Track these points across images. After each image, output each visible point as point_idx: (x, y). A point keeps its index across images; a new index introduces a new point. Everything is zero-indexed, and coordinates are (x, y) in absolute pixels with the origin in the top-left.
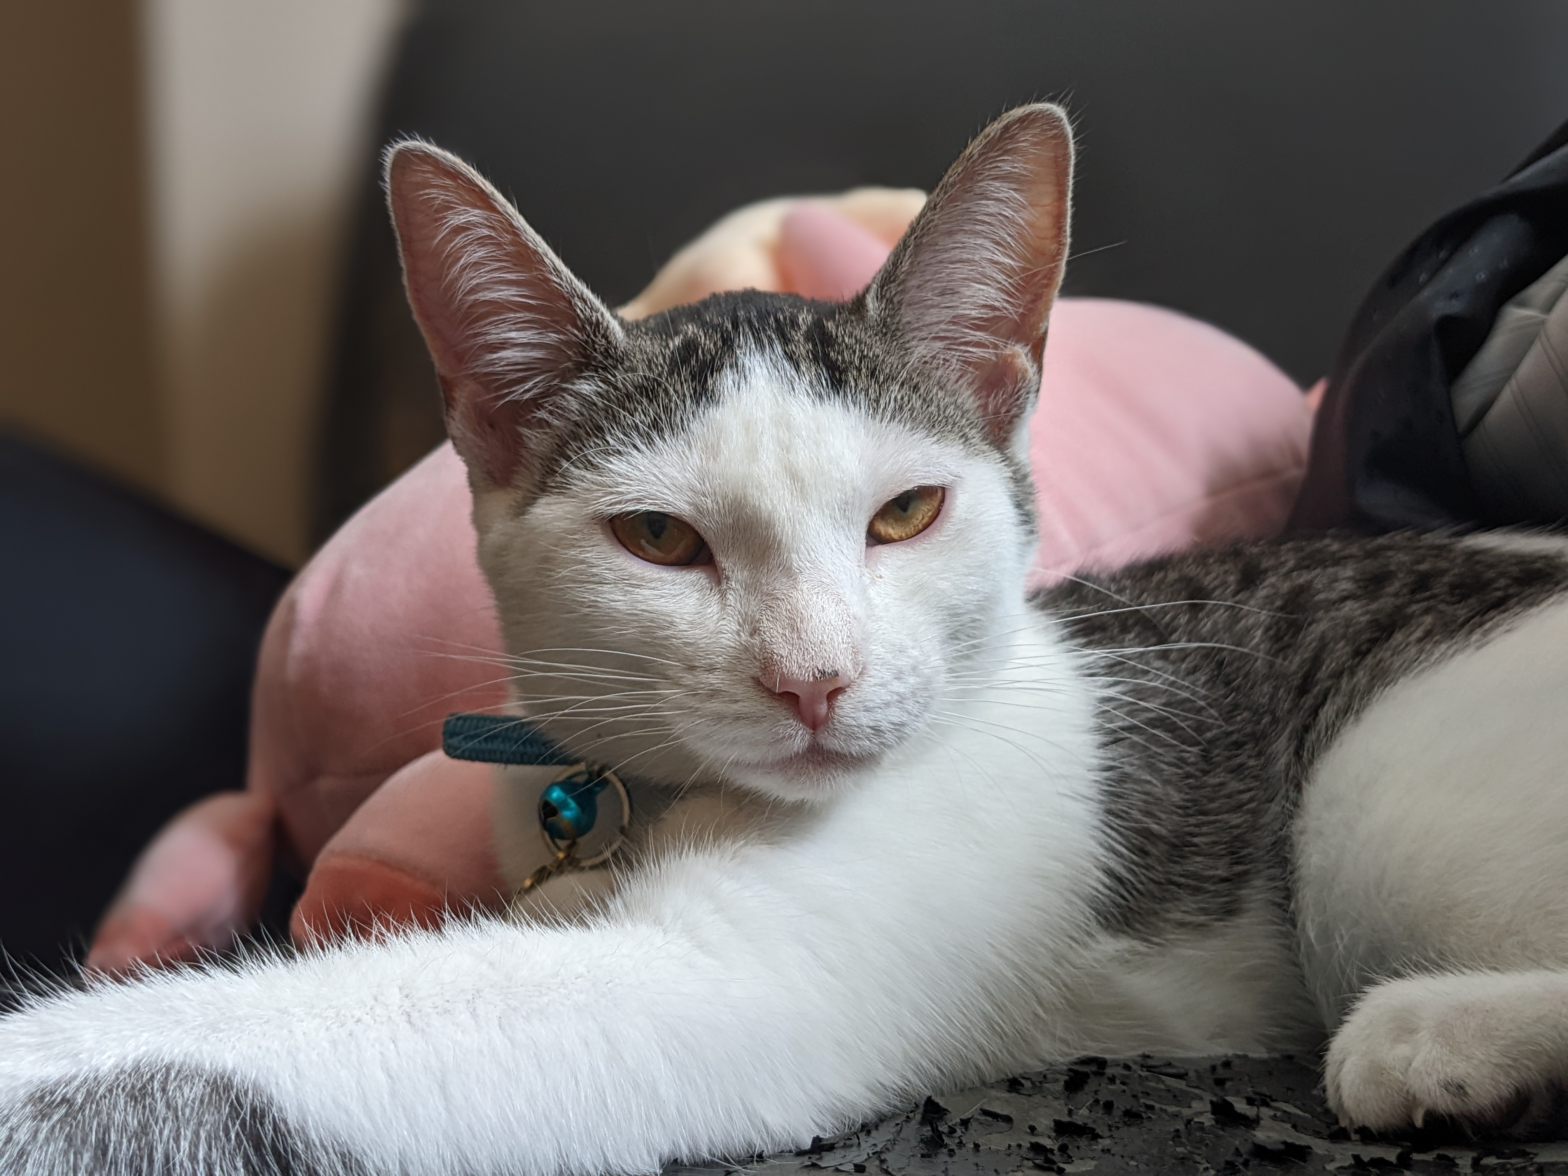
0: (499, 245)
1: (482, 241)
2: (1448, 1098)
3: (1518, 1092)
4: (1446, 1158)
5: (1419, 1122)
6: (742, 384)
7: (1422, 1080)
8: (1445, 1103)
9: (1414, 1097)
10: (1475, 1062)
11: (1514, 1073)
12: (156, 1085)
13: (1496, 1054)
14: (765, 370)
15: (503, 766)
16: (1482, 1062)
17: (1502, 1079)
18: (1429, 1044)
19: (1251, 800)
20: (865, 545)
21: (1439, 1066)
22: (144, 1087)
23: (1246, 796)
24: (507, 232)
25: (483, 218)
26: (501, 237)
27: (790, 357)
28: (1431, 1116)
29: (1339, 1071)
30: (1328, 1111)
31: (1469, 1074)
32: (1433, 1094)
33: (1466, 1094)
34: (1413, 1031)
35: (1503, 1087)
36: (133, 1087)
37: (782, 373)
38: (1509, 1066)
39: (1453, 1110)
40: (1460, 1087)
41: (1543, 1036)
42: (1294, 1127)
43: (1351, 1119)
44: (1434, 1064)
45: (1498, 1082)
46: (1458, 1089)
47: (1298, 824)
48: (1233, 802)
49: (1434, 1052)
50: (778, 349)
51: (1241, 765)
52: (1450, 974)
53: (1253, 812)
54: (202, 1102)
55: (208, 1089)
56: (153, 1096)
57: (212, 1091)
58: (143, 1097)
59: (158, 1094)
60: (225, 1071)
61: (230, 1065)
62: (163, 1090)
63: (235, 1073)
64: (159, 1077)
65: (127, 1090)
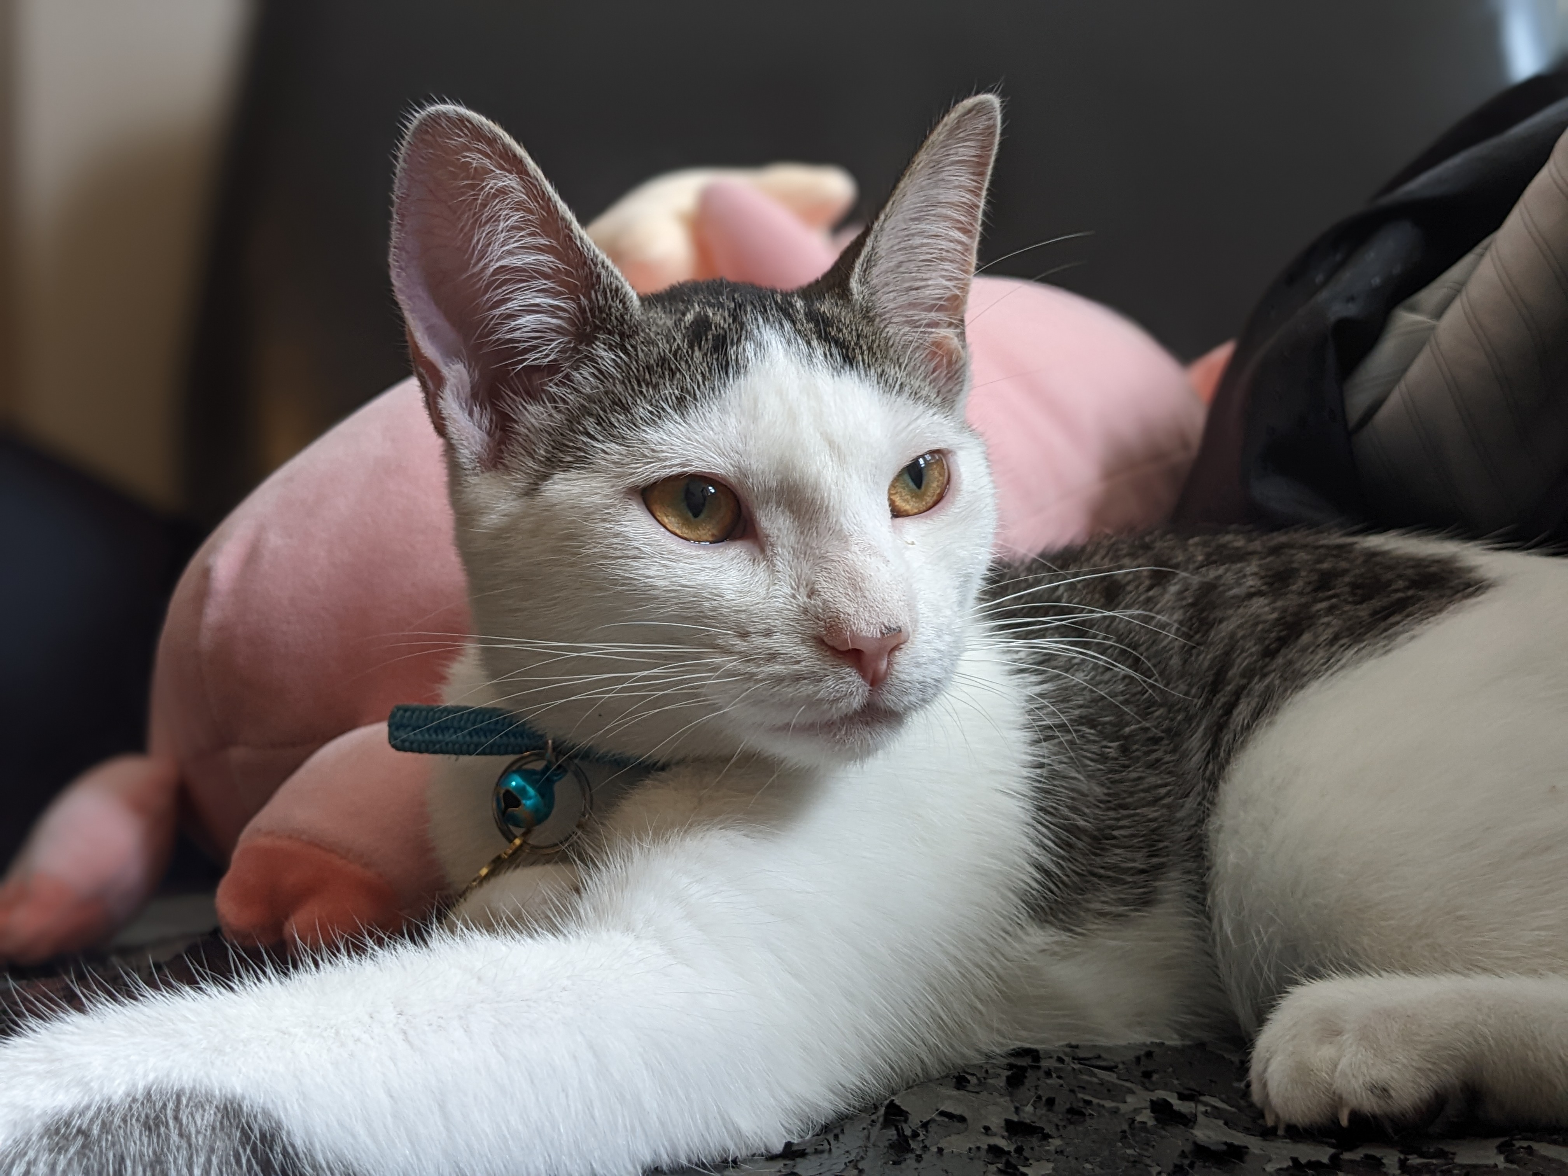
2: (1373, 1099)
3: (1436, 1094)
4: (1373, 1157)
5: (1344, 1121)
7: (1349, 1082)
8: (1369, 1104)
9: (1341, 1098)
10: (1399, 1066)
11: (1435, 1078)
12: (170, 1113)
13: (1417, 1058)
15: (453, 757)
16: (1404, 1065)
17: (1422, 1082)
18: (1354, 1048)
19: (1168, 794)
20: (889, 512)
21: (1364, 1069)
22: (157, 1117)
23: (1163, 791)
28: (1355, 1116)
29: (1265, 1069)
30: (1252, 1105)
31: (1392, 1077)
32: (1359, 1096)
33: (1390, 1096)
34: (1339, 1033)
35: (1423, 1089)
36: (147, 1117)
38: (1430, 1070)
39: (1377, 1111)
40: (1385, 1090)
41: (1460, 1041)
42: (1226, 1124)
43: (1277, 1116)
44: (1359, 1067)
45: (1419, 1085)
46: (1382, 1091)
47: (1214, 823)
48: (1149, 797)
49: (1360, 1056)
51: (1158, 760)
52: (1368, 977)
53: (1169, 807)
54: (214, 1129)
55: (219, 1116)
56: (167, 1126)
57: (223, 1117)
58: (157, 1126)
59: (171, 1123)
60: (234, 1097)
61: (239, 1091)
62: (176, 1118)
63: (243, 1098)
64: (171, 1105)
65: (142, 1119)
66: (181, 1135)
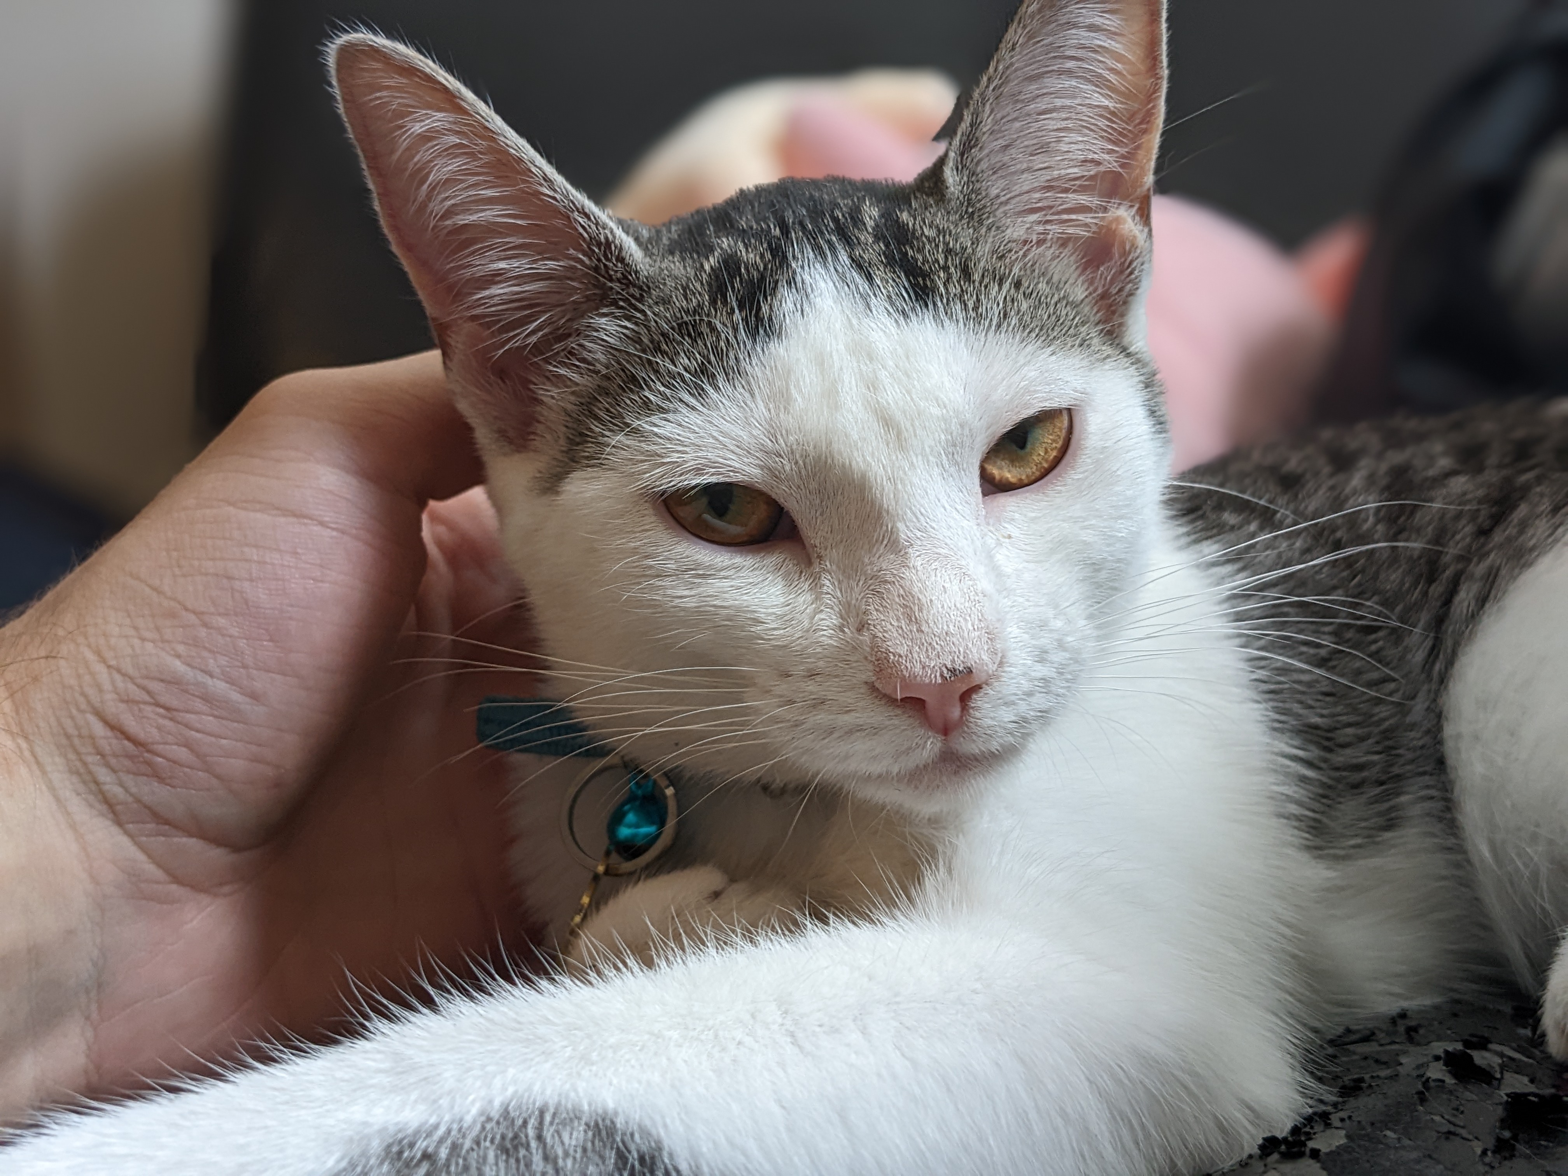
0: (472, 155)
1: (451, 151)
6: (807, 308)
14: (831, 284)
20: (980, 495)
24: (482, 138)
25: (449, 122)
26: (475, 144)
27: (858, 264)
37: (853, 287)
50: (844, 257)
54: (585, 1150)
55: (590, 1134)
56: (528, 1147)
57: (594, 1136)
58: (516, 1148)
59: (533, 1144)
60: (605, 1112)
61: (611, 1105)
62: (540, 1138)
63: (616, 1113)
64: (532, 1123)
65: (497, 1141)
66: (546, 1158)
